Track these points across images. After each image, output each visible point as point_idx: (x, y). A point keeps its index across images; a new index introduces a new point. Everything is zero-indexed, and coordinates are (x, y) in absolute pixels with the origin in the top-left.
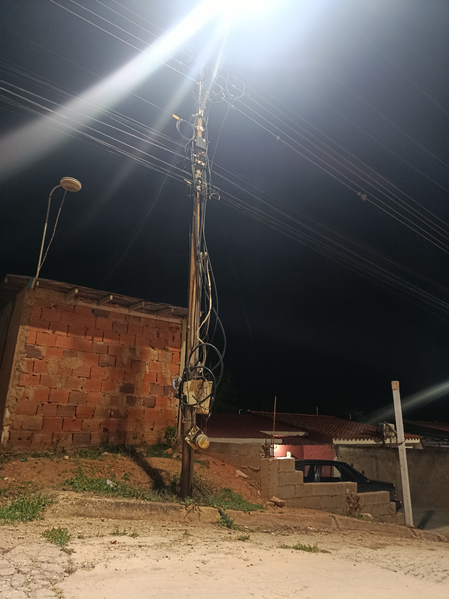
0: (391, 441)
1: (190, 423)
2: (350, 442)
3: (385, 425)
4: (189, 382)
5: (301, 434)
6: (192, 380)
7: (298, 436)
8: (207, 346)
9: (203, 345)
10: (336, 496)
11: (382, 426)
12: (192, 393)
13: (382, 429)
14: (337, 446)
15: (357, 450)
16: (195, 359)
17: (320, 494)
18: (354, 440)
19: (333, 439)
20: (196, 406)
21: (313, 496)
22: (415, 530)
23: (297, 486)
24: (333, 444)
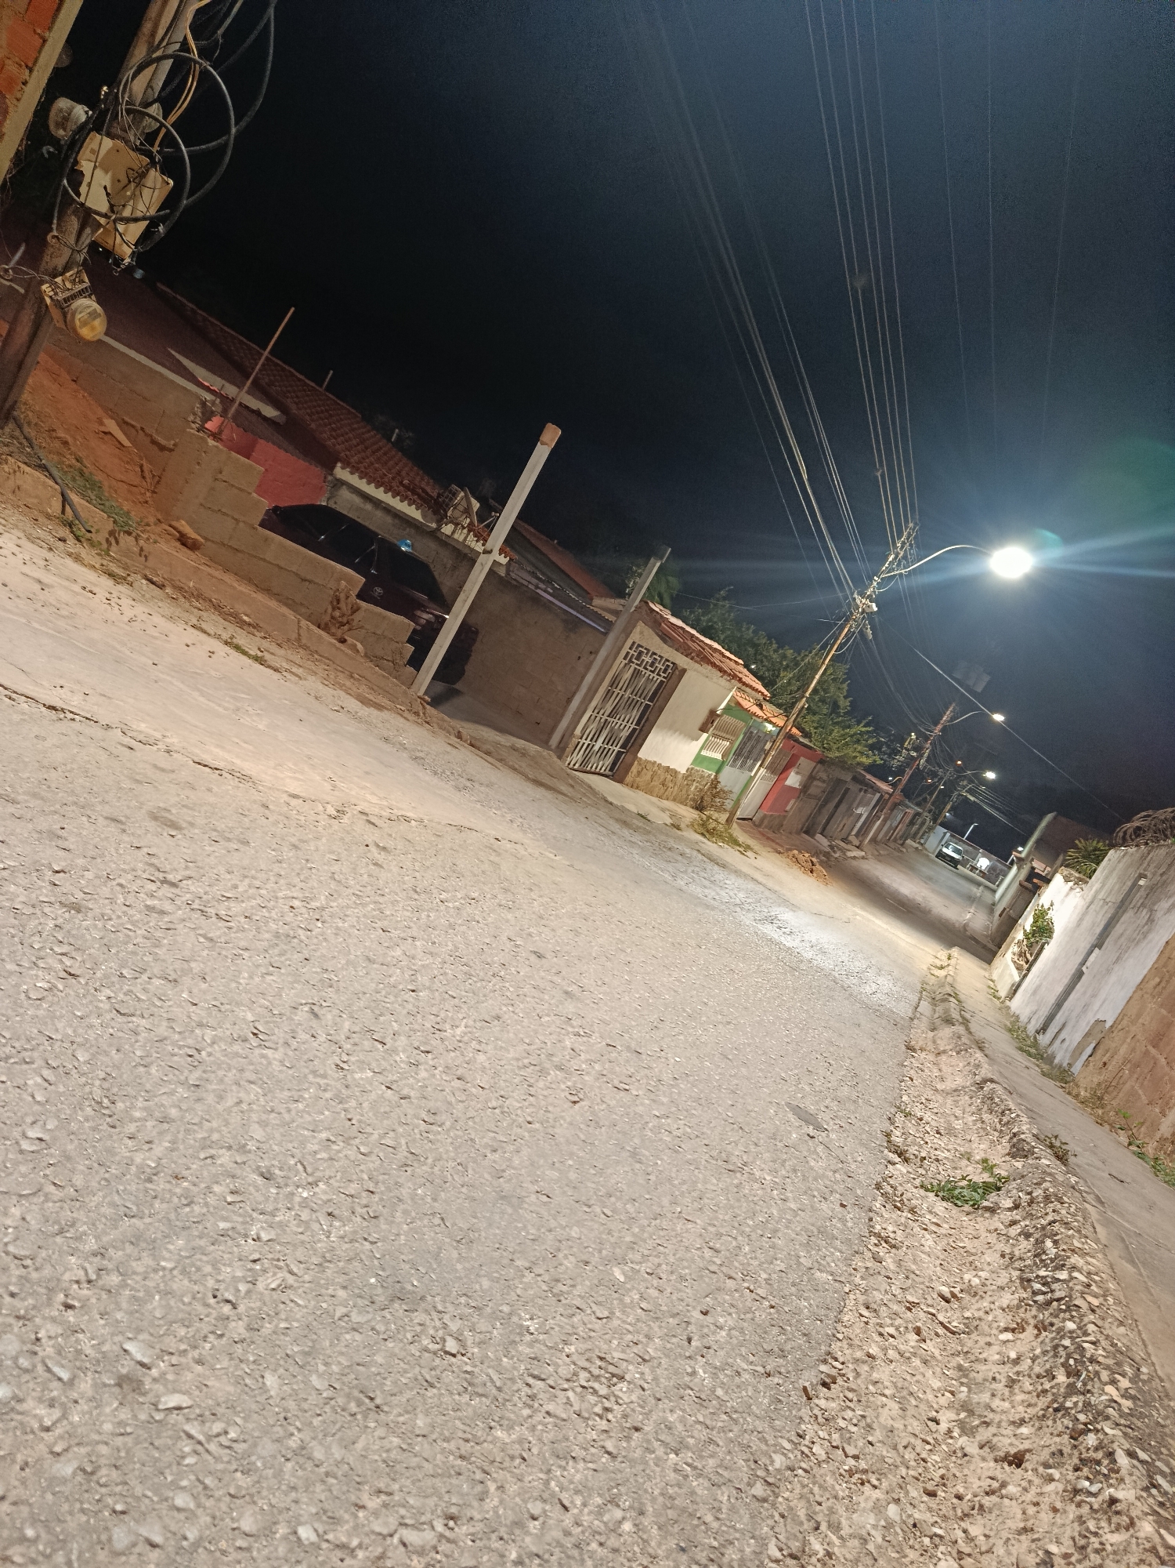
0: (453, 532)
1: (66, 253)
2: (371, 490)
3: (462, 494)
4: (108, 143)
5: (270, 412)
6: (119, 143)
7: (258, 413)
8: (204, 73)
9: (196, 62)
10: (310, 582)
11: (455, 495)
12: (103, 179)
13: (451, 499)
14: (340, 483)
15: (379, 513)
16: (149, 86)
17: (282, 564)
18: (382, 489)
19: (339, 465)
20: (103, 221)
21: (264, 560)
22: (428, 707)
23: (241, 525)
24: (332, 474)
